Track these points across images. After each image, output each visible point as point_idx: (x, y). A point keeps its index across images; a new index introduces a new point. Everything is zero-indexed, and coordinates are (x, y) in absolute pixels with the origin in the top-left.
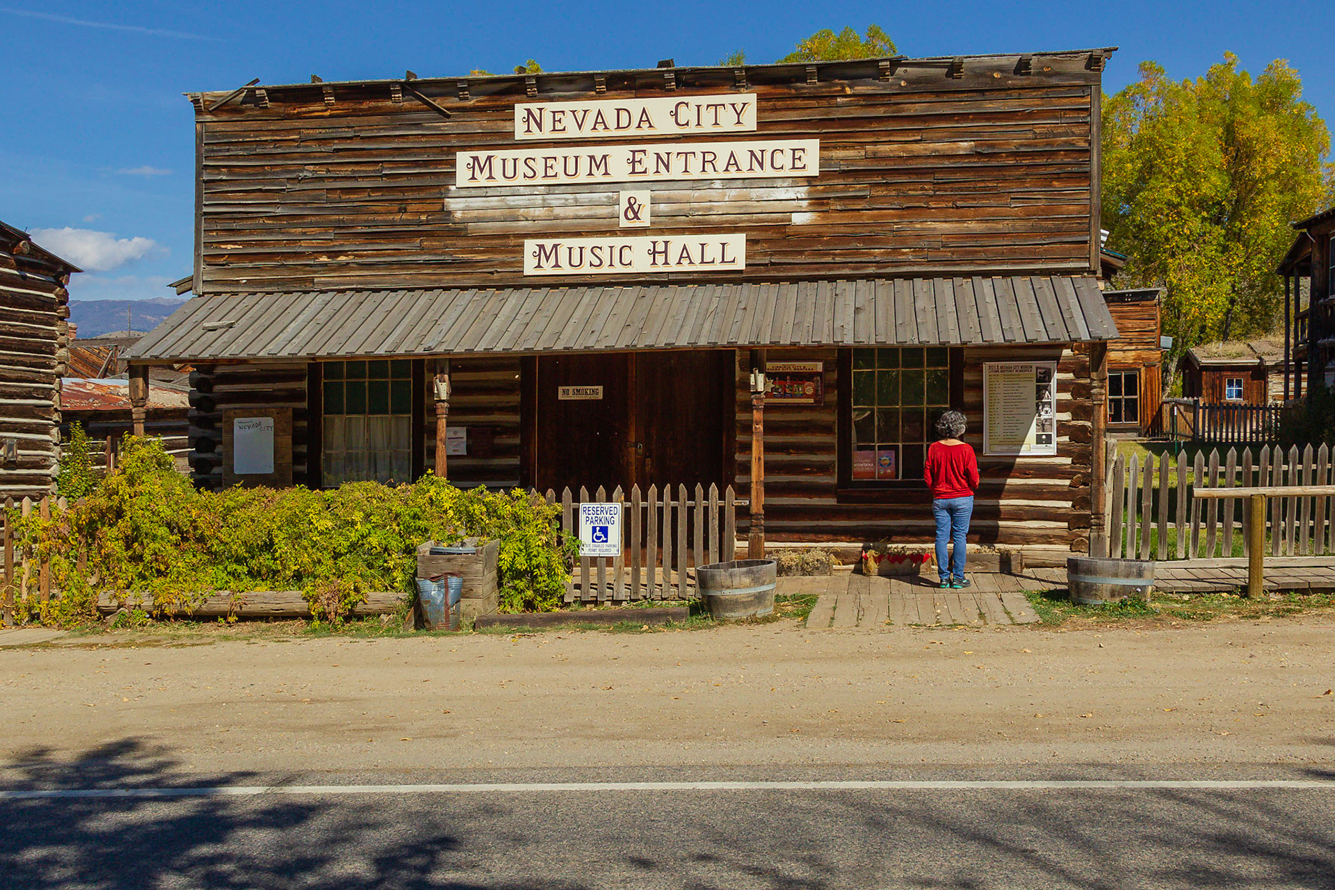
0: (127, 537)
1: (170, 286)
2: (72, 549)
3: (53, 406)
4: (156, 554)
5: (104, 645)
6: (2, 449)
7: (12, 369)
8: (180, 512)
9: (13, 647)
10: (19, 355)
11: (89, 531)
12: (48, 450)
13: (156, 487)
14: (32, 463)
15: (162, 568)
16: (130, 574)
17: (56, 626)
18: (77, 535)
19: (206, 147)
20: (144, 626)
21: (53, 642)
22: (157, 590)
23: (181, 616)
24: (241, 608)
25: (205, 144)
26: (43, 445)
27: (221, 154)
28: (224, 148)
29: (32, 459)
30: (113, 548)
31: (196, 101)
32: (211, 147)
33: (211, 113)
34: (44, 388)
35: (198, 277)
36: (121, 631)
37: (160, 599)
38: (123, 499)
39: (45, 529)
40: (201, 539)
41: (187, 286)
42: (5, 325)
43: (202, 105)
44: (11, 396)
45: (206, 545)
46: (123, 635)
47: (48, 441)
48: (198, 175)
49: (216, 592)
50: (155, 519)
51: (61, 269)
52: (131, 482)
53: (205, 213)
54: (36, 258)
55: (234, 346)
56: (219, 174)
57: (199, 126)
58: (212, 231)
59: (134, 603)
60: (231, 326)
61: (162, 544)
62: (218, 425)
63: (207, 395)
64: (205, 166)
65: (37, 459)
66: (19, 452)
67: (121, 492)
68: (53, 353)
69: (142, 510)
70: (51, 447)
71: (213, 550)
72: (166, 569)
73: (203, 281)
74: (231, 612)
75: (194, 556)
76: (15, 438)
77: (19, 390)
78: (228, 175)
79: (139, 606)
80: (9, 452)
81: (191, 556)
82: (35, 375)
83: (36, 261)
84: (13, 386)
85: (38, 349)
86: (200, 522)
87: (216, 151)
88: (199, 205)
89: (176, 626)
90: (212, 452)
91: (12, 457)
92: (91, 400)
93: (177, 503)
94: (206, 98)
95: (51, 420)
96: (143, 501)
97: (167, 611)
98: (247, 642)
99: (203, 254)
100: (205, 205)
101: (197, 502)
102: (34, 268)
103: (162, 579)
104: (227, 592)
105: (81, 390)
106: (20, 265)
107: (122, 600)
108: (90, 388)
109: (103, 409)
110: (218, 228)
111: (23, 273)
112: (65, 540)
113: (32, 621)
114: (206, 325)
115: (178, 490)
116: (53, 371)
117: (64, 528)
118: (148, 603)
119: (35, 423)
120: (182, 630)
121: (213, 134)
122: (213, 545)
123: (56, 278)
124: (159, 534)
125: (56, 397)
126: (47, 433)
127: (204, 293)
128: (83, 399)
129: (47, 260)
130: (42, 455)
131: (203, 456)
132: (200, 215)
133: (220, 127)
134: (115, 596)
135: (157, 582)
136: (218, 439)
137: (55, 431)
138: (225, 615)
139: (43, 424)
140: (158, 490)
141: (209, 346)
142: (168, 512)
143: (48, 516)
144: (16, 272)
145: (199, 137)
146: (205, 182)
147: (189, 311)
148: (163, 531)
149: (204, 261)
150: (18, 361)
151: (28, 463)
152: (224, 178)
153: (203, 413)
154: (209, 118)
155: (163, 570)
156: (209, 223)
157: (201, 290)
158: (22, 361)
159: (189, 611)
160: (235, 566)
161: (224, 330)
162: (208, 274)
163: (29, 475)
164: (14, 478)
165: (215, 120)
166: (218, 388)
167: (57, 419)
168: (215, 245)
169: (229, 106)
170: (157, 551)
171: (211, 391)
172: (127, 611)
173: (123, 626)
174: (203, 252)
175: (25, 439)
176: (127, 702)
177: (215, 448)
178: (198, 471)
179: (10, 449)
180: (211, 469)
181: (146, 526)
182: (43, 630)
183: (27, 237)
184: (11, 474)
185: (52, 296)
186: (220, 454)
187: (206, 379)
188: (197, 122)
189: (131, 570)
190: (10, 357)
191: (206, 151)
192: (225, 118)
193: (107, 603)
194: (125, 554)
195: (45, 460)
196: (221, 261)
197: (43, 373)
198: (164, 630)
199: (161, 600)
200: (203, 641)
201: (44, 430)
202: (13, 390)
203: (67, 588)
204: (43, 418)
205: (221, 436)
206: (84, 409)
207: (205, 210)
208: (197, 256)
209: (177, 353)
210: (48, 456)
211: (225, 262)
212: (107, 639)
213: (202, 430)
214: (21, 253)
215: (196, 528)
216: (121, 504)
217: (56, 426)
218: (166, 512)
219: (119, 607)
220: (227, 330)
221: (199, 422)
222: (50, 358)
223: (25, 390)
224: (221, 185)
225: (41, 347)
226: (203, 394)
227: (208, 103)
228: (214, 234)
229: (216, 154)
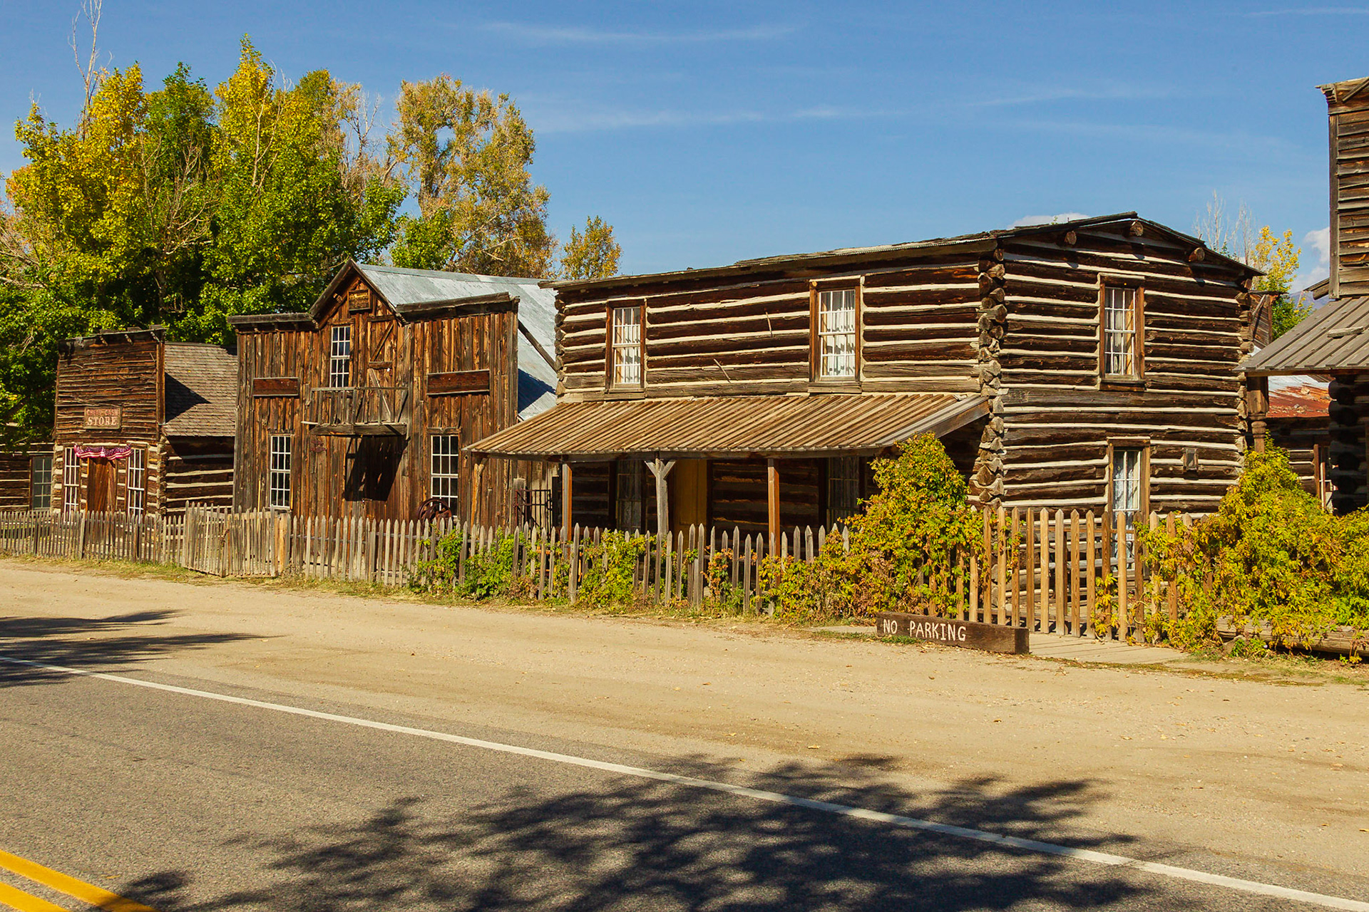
0: (1246, 559)
1: (1307, 290)
2: (1197, 568)
3: (1238, 414)
4: (1275, 579)
5: (1210, 674)
6: (1182, 458)
7: (1190, 378)
8: (1301, 536)
9: (1119, 666)
10: (1198, 363)
11: (1211, 548)
12: (1234, 459)
13: (1276, 507)
14: (1216, 473)
15: (1282, 595)
16: (1249, 599)
17: (1182, 648)
18: (1201, 554)
19: (1340, 141)
20: (1263, 657)
21: (1167, 665)
22: (1275, 619)
23: (1298, 650)
24: (1364, 647)
25: (1340, 137)
26: (1228, 455)
27: (1356, 146)
28: (1359, 139)
29: (1215, 469)
30: (1230, 571)
31: (1328, 93)
32: (1345, 140)
33: (1345, 103)
34: (1226, 396)
35: (1334, 280)
36: (1238, 659)
37: (1277, 629)
38: (1240, 519)
39: (1170, 546)
40: (1322, 566)
41: (1323, 289)
42: (1182, 333)
43: (1335, 96)
44: (1190, 405)
45: (1328, 573)
46: (1238, 664)
47: (1232, 450)
48: (1333, 170)
49: (1337, 626)
50: (1274, 542)
51: (1242, 274)
52: (1249, 502)
53: (1341, 211)
54: (1215, 264)
55: (1355, 355)
56: (1354, 168)
57: (1332, 119)
58: (1348, 229)
59: (1252, 631)
60: (1359, 332)
61: (1284, 569)
62: (1361, 439)
63: (1347, 406)
64: (1339, 160)
65: (1221, 469)
66: (1200, 461)
67: (1238, 511)
68: (1237, 361)
69: (1259, 531)
70: (1237, 456)
71: (1335, 579)
72: (1286, 597)
73: (1340, 284)
74: (1353, 651)
75: (1317, 585)
76: (1196, 447)
77: (1198, 399)
78: (1364, 168)
79: (1258, 634)
80: (1188, 462)
81: (1313, 585)
82: (1216, 382)
83: (1214, 267)
84: (1192, 395)
85: (1219, 356)
86: (1320, 548)
87: (1351, 143)
88: (1334, 202)
89: (1296, 660)
90: (1356, 469)
91: (1193, 466)
92: (1296, 407)
93: (1296, 526)
94: (1339, 89)
95: (1236, 428)
96: (1258, 522)
97: (1285, 643)
98: (1359, 687)
99: (1339, 254)
100: (1341, 202)
101: (1318, 525)
102: (1213, 274)
103: (1282, 607)
104: (1350, 628)
105: (1294, 395)
106: (1197, 273)
107: (1239, 627)
108: (1305, 393)
109: (1306, 416)
110: (1355, 225)
111: (1200, 280)
112: (1189, 559)
113: (1162, 640)
114: (1332, 331)
115: (1299, 511)
116: (1237, 378)
117: (1188, 546)
118: (1266, 633)
119: (1218, 432)
120: (1299, 665)
121: (1347, 126)
122: (1334, 574)
123: (1238, 282)
124: (1279, 557)
125: (1241, 405)
126: (1232, 442)
127: (1341, 297)
128: (1287, 405)
129: (1227, 265)
130: (1226, 465)
131: (1345, 473)
132: (1336, 214)
133: (1355, 118)
134: (1233, 622)
135: (1277, 609)
136: (1362, 455)
137: (1240, 440)
138: (1347, 654)
139: (1227, 433)
140: (1276, 511)
141: (1330, 355)
142: (1287, 535)
143: (1174, 532)
144: (1192, 280)
145: (1332, 130)
146: (1340, 177)
147: (1320, 318)
148: (1282, 556)
149: (1341, 262)
150: (1197, 369)
151: (1211, 472)
152: (1360, 171)
153: (1344, 427)
154: (1342, 109)
155: (1283, 597)
156: (1346, 221)
157: (1337, 293)
158: (1201, 369)
159: (1306, 645)
160: (1358, 599)
161: (1351, 336)
162: (1345, 275)
163: (1212, 485)
164: (1196, 488)
165: (1349, 110)
166: (1359, 399)
167: (1243, 427)
168: (1351, 244)
169: (1363, 94)
170: (1275, 576)
171: (1352, 403)
172: (1244, 639)
173: (1241, 654)
174: (1339, 252)
175: (1208, 448)
176: (1163, 740)
177: (1359, 465)
178: (1341, 490)
179: (1190, 458)
180: (1356, 488)
181: (1263, 549)
182: (1171, 650)
183: (1202, 244)
184: (1192, 484)
185: (1234, 301)
186: (1364, 472)
187: (1347, 389)
188: (1331, 115)
189: (1252, 595)
190: (1188, 365)
191: (1340, 144)
192: (1360, 107)
193: (1225, 628)
194: (1244, 577)
195: (1230, 470)
196: (1359, 261)
197: (1226, 380)
198: (1281, 663)
199: (1279, 630)
200: (1314, 681)
201: (1229, 439)
202: (1192, 398)
203: (1193, 608)
204: (1227, 427)
205: (1364, 453)
206: (1283, 416)
207: (1341, 207)
208: (1333, 256)
209: (1292, 364)
210: (1234, 466)
211: (1362, 262)
212: (1218, 668)
213: (1344, 445)
214: (1197, 261)
215: (1316, 554)
216: (1239, 525)
217: (1242, 435)
218: (1284, 533)
219: (1238, 634)
220: (1355, 337)
221: (1343, 436)
222: (1233, 365)
223: (1205, 398)
224: (1358, 180)
225: (1223, 354)
226: (1344, 406)
227: (1341, 93)
228: (1351, 232)
229: (1351, 147)
